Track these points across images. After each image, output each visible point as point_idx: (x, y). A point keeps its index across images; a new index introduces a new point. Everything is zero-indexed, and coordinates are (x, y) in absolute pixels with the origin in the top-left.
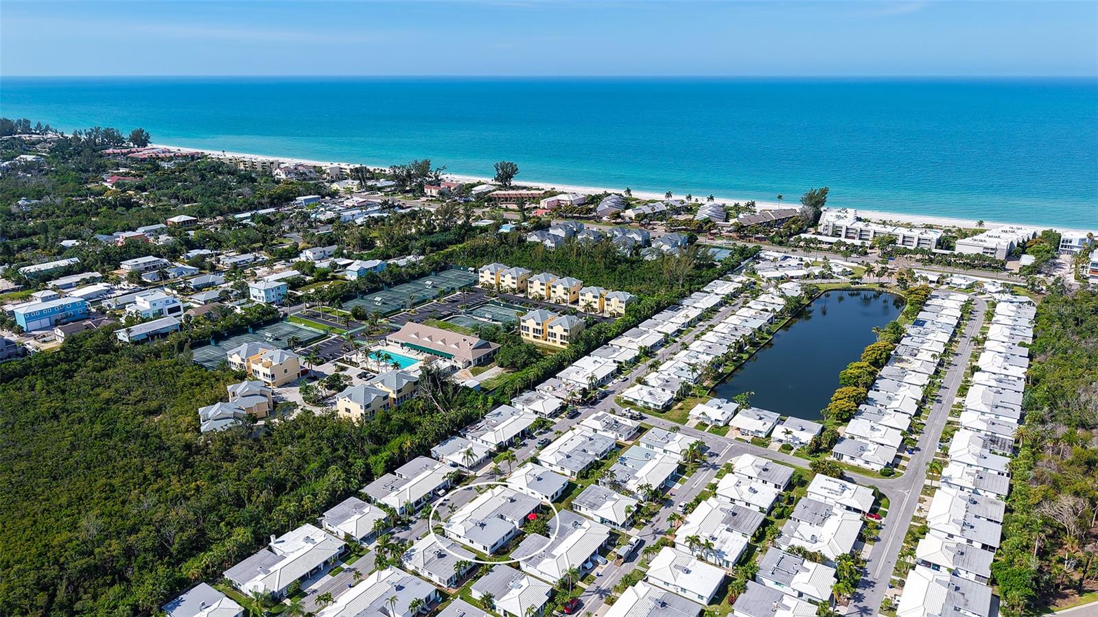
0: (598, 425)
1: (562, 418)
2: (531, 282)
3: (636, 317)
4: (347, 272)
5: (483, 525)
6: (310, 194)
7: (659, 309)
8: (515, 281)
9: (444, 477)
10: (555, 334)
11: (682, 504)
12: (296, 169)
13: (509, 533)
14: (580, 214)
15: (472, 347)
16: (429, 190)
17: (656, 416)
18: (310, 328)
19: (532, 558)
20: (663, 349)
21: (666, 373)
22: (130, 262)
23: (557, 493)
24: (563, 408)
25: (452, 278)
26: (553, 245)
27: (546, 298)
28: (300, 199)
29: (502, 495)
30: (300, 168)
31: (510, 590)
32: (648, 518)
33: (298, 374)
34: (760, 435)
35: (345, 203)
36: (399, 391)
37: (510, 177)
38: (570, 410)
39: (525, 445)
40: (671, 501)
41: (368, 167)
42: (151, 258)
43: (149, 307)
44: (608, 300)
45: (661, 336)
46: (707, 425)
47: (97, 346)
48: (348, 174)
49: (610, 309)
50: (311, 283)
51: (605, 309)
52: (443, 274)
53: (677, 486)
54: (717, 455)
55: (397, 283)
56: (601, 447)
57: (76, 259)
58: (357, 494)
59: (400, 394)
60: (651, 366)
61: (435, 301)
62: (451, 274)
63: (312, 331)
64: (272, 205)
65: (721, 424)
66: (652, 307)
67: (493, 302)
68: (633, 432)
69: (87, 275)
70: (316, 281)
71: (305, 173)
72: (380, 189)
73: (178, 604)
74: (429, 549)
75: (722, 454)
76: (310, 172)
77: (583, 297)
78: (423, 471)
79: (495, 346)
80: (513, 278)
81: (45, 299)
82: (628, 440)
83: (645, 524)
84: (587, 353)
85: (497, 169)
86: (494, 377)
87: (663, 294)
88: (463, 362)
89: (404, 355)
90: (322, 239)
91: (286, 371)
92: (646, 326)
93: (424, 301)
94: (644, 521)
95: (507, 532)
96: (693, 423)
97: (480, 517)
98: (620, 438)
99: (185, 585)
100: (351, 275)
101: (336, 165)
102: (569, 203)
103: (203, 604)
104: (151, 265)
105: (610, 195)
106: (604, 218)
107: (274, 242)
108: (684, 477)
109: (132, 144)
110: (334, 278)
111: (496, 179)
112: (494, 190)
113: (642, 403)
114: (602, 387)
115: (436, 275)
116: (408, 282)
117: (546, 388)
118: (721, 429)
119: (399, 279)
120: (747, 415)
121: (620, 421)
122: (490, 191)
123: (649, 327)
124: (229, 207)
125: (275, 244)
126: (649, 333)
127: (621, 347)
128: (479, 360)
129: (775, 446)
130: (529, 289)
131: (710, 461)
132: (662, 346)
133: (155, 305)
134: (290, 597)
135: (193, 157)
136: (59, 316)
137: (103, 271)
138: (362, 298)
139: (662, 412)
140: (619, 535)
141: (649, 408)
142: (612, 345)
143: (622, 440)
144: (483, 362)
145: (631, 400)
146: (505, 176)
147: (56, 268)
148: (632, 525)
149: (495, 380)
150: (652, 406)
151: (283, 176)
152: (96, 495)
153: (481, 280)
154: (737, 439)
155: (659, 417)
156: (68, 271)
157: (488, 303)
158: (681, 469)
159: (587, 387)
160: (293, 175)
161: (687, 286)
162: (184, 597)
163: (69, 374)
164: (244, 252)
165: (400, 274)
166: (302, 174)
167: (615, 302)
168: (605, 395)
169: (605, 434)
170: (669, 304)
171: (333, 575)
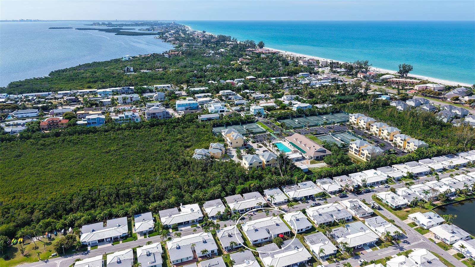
0: (349, 205)
1: (336, 196)
2: (372, 126)
3: (419, 156)
4: (293, 107)
5: (256, 230)
6: (307, 72)
7: (439, 154)
8: (365, 124)
9: (257, 204)
10: (364, 154)
11: (362, 260)
12: (308, 61)
13: (266, 239)
14: (434, 95)
15: (316, 150)
16: (360, 75)
17: (389, 210)
18: (262, 128)
19: (264, 253)
20: (426, 177)
21: (413, 190)
22: (222, 91)
23: (302, 230)
24: (340, 191)
25: (339, 117)
26: (402, 109)
27: (378, 135)
28: (301, 74)
29: (275, 221)
30: (310, 61)
31: (244, 263)
32: (338, 260)
33: (242, 145)
34: (447, 242)
35: (318, 77)
36: (268, 162)
37: (408, 72)
38: (342, 194)
39: (308, 202)
40: (359, 257)
41: (340, 62)
42: (230, 91)
43: (214, 109)
44: (409, 143)
45: (428, 169)
46: (416, 225)
47: (189, 119)
48: (329, 65)
49: (409, 148)
50: (278, 109)
51: (406, 147)
52: (336, 115)
53: (370, 250)
54: (409, 243)
55: (311, 115)
56: (341, 216)
57: (207, 88)
58: (222, 198)
59: (268, 163)
60: (407, 184)
61: (322, 126)
62: (339, 115)
63: (262, 129)
64: (288, 75)
65: (425, 228)
66: (433, 153)
67: (349, 132)
68: (367, 215)
69: (206, 94)
70: (280, 109)
71: (312, 63)
72: (338, 72)
73: (138, 216)
74: (227, 231)
75: (412, 244)
76: (314, 62)
77: (396, 139)
78: (253, 198)
79: (328, 152)
80: (364, 122)
81: (189, 100)
82: (361, 218)
83: (335, 262)
84: (375, 168)
85: (400, 68)
86: (319, 167)
87: (447, 147)
88: (309, 157)
89: (288, 147)
90: (295, 91)
91: (237, 142)
92: (423, 162)
93: (316, 125)
94: (335, 260)
95: (265, 237)
96: (409, 221)
97: (257, 227)
98: (357, 215)
99: (145, 210)
100: (294, 109)
101: (325, 60)
102: (432, 89)
103: (144, 219)
104: (229, 94)
105: (461, 87)
106: (448, 99)
107: (277, 90)
108: (378, 247)
109: (258, 47)
110: (288, 109)
111: (398, 73)
112: (393, 78)
113: (385, 201)
114: (371, 187)
115: (332, 115)
116: (316, 115)
117: (337, 179)
118: (423, 230)
119: (313, 114)
120: (446, 228)
121: (363, 207)
122: (390, 78)
123: (425, 163)
124: (271, 75)
125: (277, 92)
126: (423, 166)
127: (398, 169)
128: (317, 157)
129: (452, 252)
130: (371, 129)
131: (401, 244)
132: (426, 175)
133: (216, 108)
134: (172, 229)
135: (274, 53)
136: (188, 107)
137: (212, 93)
138: (292, 119)
139: (394, 210)
140: (316, 261)
141: (388, 206)
142: (394, 167)
143: (358, 216)
144: (319, 159)
145: (380, 198)
146: (404, 70)
147: (200, 90)
148: (327, 259)
149: (319, 168)
150: (390, 205)
151: (302, 63)
152: (148, 170)
153: (350, 120)
154: (430, 239)
155: (391, 211)
156: (203, 92)
157: (345, 132)
158: (379, 242)
159: (361, 185)
160: (306, 64)
161: (469, 145)
162: (142, 214)
163: (174, 127)
164: (262, 93)
165: (314, 111)
166: (310, 63)
167: (412, 145)
168: (369, 191)
169: (351, 210)
170: (449, 153)
171: (192, 227)
